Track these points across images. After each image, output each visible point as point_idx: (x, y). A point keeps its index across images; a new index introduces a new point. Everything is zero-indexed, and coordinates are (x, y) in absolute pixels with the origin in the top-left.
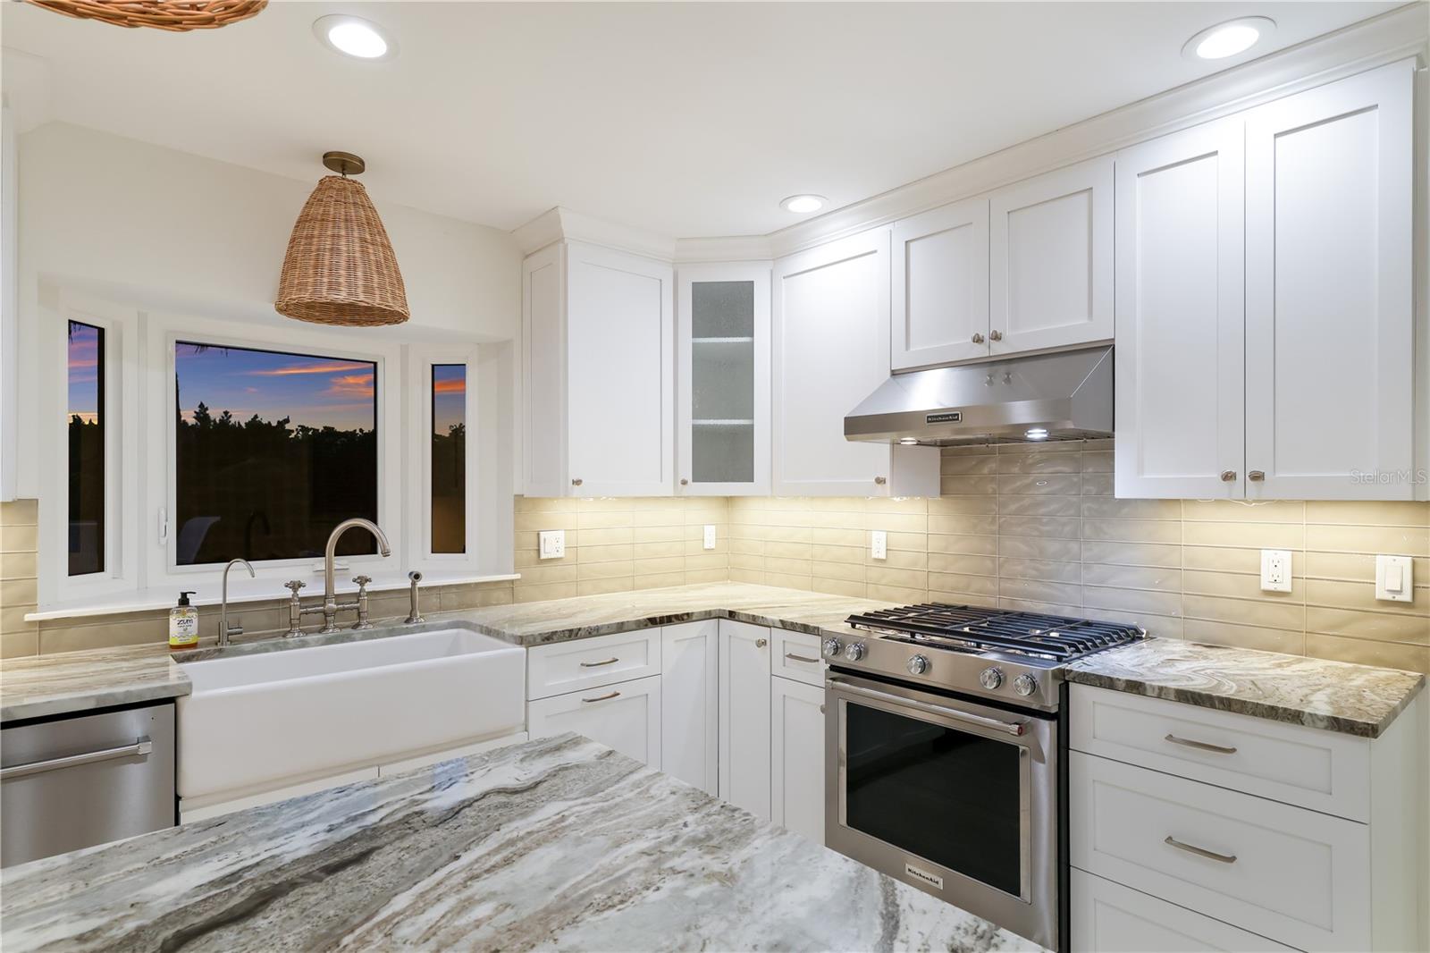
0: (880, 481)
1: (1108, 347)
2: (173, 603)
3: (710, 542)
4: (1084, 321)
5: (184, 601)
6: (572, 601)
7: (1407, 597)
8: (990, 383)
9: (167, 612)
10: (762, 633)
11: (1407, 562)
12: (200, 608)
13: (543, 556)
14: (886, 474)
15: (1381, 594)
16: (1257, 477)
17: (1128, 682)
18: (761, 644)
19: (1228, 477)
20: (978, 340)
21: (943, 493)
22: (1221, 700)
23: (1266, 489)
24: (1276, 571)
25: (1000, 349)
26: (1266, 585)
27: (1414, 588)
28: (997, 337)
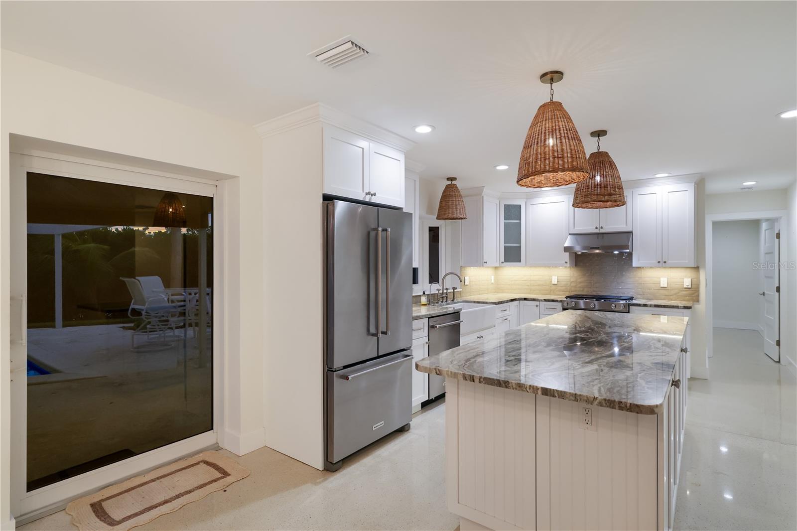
0: (566, 263)
1: (631, 232)
2: (422, 294)
3: (493, 281)
4: (625, 226)
5: (424, 293)
6: (470, 297)
7: (690, 287)
8: (598, 238)
9: (420, 296)
10: (537, 303)
11: (690, 279)
12: (427, 295)
13: (466, 284)
14: (568, 261)
15: (685, 286)
16: (665, 262)
17: (644, 304)
18: (537, 306)
19: (659, 262)
20: (597, 228)
21: (576, 265)
22: (663, 306)
23: (667, 265)
24: (664, 283)
25: (602, 231)
26: (661, 286)
27: (691, 285)
28: (602, 228)
